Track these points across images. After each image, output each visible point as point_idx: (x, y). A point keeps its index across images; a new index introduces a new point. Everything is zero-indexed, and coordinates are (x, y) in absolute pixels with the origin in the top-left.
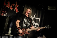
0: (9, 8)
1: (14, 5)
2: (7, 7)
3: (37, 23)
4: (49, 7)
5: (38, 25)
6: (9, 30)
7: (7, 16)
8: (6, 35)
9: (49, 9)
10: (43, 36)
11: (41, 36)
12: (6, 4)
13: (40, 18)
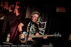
0: (7, 9)
1: (13, 6)
2: (5, 8)
3: (42, 29)
4: (57, 8)
5: (44, 31)
6: (7, 37)
7: (5, 20)
8: (4, 43)
9: (57, 11)
10: (49, 44)
11: (47, 45)
12: (4, 4)
13: (46, 22)
